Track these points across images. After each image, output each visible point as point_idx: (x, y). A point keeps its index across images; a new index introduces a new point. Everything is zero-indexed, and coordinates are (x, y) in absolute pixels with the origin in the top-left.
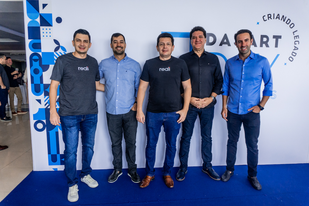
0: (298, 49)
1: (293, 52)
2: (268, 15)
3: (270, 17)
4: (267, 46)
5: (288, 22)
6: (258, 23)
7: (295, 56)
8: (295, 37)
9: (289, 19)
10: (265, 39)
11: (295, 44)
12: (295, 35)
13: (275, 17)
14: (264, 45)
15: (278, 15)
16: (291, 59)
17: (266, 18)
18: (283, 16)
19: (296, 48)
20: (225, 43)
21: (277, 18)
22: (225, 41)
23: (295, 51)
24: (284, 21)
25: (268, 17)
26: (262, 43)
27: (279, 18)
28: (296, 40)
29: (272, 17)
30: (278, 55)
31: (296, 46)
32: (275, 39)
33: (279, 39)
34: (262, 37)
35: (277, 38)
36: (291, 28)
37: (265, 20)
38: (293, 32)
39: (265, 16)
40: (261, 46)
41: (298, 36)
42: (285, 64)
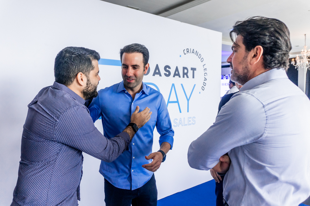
0: (206, 80)
1: (204, 83)
2: (187, 49)
3: (188, 51)
4: (188, 77)
5: (199, 57)
6: (180, 56)
7: (205, 86)
8: (204, 69)
9: (200, 54)
10: (186, 71)
11: (205, 75)
12: (205, 68)
13: (192, 52)
14: (185, 76)
15: (193, 50)
16: (203, 88)
17: (186, 52)
18: (196, 52)
19: (206, 79)
20: (157, 74)
21: (193, 52)
22: (157, 71)
23: (205, 82)
24: (197, 55)
25: (187, 52)
26: (184, 74)
27: (194, 52)
28: (205, 72)
29: (190, 51)
30: (195, 85)
31: (205, 77)
32: (192, 71)
33: (195, 71)
34: (184, 68)
35: (193, 69)
36: (202, 62)
37: (185, 53)
38: (203, 66)
39: (184, 50)
40: (184, 77)
41: (206, 69)
42: (200, 93)
